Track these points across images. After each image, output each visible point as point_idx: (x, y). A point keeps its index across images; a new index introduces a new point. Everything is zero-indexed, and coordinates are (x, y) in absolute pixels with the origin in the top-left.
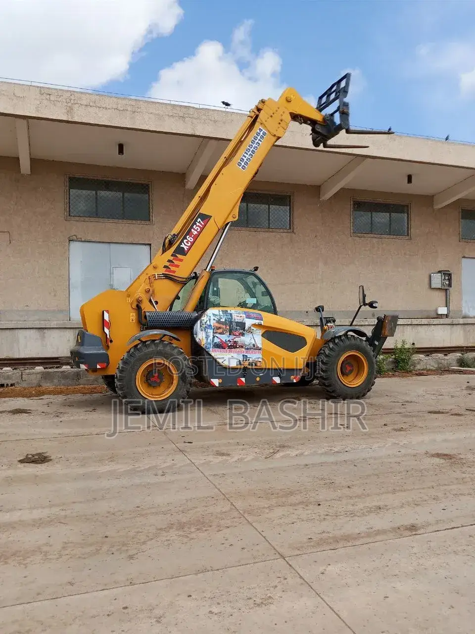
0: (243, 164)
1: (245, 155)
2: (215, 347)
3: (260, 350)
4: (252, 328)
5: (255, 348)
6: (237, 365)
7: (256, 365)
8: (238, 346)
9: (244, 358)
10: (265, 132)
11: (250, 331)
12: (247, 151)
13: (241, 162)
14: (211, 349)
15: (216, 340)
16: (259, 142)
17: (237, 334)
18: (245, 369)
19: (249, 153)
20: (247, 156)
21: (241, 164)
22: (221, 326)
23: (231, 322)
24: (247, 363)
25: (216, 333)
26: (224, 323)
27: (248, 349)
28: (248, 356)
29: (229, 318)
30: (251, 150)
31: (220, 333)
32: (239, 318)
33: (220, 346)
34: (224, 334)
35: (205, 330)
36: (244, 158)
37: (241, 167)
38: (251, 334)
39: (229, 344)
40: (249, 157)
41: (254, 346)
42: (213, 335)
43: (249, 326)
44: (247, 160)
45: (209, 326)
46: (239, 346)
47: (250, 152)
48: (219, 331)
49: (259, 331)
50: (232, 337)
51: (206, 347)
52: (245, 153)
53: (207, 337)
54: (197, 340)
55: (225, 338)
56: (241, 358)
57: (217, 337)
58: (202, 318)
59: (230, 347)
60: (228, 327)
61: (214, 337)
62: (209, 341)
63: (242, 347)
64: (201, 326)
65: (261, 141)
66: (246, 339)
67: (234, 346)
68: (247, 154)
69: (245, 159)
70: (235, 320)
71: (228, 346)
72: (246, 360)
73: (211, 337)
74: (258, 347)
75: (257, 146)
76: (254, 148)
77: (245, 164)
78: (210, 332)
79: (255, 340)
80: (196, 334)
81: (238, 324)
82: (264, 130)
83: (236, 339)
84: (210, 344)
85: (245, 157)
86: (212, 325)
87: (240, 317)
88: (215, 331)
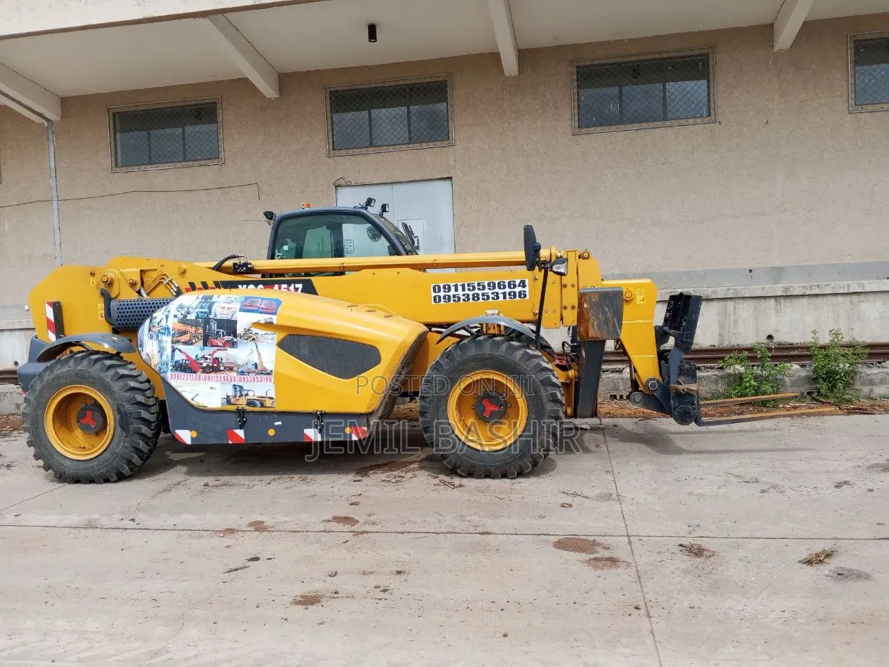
0: (442, 294)
1: (460, 288)
2: (176, 370)
3: (269, 374)
4: (255, 330)
5: (259, 371)
6: (222, 404)
7: (262, 405)
8: (222, 368)
9: (235, 391)
10: (527, 293)
11: (249, 336)
12: (469, 285)
13: (442, 289)
14: (169, 374)
15: (179, 357)
16: (501, 296)
17: (220, 344)
18: (241, 413)
19: (467, 292)
20: (460, 292)
21: (439, 291)
22: (189, 328)
23: (207, 321)
24: (242, 403)
25: (178, 342)
26: (194, 323)
27: (242, 373)
28: (245, 388)
29: (205, 313)
30: (477, 291)
31: (185, 343)
32: (225, 311)
33: (186, 367)
34: (192, 344)
35: (158, 336)
36: (453, 289)
37: (434, 294)
38: (252, 344)
39: (204, 365)
40: (461, 296)
41: (256, 367)
42: (172, 347)
43: (247, 327)
44: (454, 296)
45: (165, 329)
46: (225, 368)
47: (471, 293)
48: (184, 338)
49: (270, 337)
50: (209, 350)
51: (160, 369)
52: (463, 286)
53: (161, 351)
54: (144, 357)
55: (195, 351)
56: (231, 392)
57: (180, 351)
58: (155, 315)
59: (207, 370)
60: (201, 331)
61: (174, 351)
62: (164, 358)
63: (231, 369)
64: (150, 330)
65: (505, 298)
66: (241, 354)
67: (215, 367)
68: (464, 290)
69: (452, 292)
70: (216, 315)
71: (203, 368)
72: (241, 395)
73: (168, 351)
74: (265, 369)
75: (491, 296)
76: (483, 295)
77: (444, 297)
78: (167, 340)
79: (259, 355)
80: (141, 346)
81: (221, 322)
82: (527, 289)
83: (218, 354)
84: (167, 365)
85: (456, 290)
86: (171, 327)
87: (229, 309)
88: (175, 339)
